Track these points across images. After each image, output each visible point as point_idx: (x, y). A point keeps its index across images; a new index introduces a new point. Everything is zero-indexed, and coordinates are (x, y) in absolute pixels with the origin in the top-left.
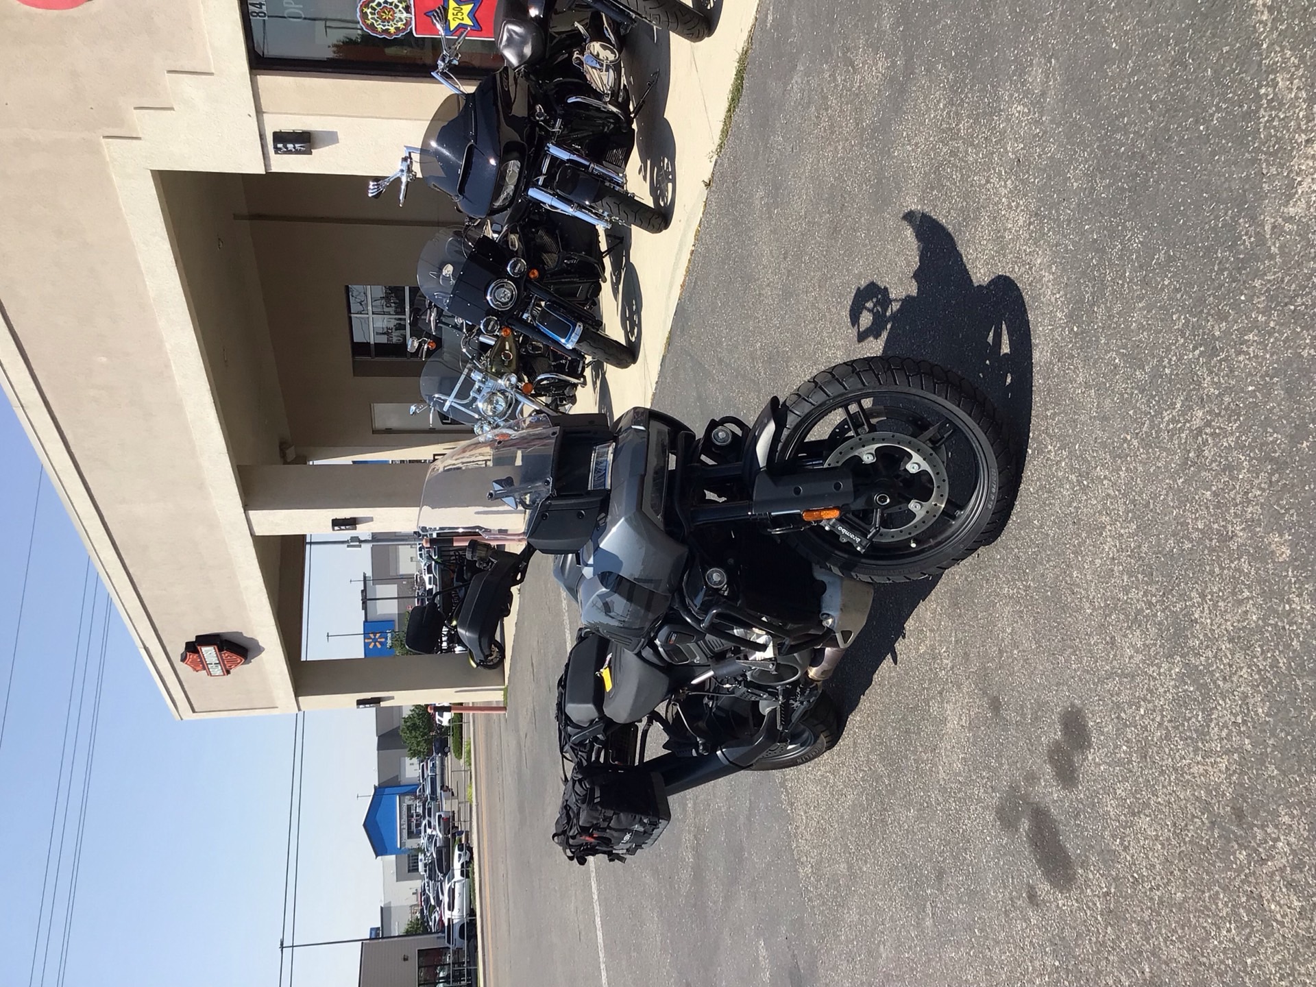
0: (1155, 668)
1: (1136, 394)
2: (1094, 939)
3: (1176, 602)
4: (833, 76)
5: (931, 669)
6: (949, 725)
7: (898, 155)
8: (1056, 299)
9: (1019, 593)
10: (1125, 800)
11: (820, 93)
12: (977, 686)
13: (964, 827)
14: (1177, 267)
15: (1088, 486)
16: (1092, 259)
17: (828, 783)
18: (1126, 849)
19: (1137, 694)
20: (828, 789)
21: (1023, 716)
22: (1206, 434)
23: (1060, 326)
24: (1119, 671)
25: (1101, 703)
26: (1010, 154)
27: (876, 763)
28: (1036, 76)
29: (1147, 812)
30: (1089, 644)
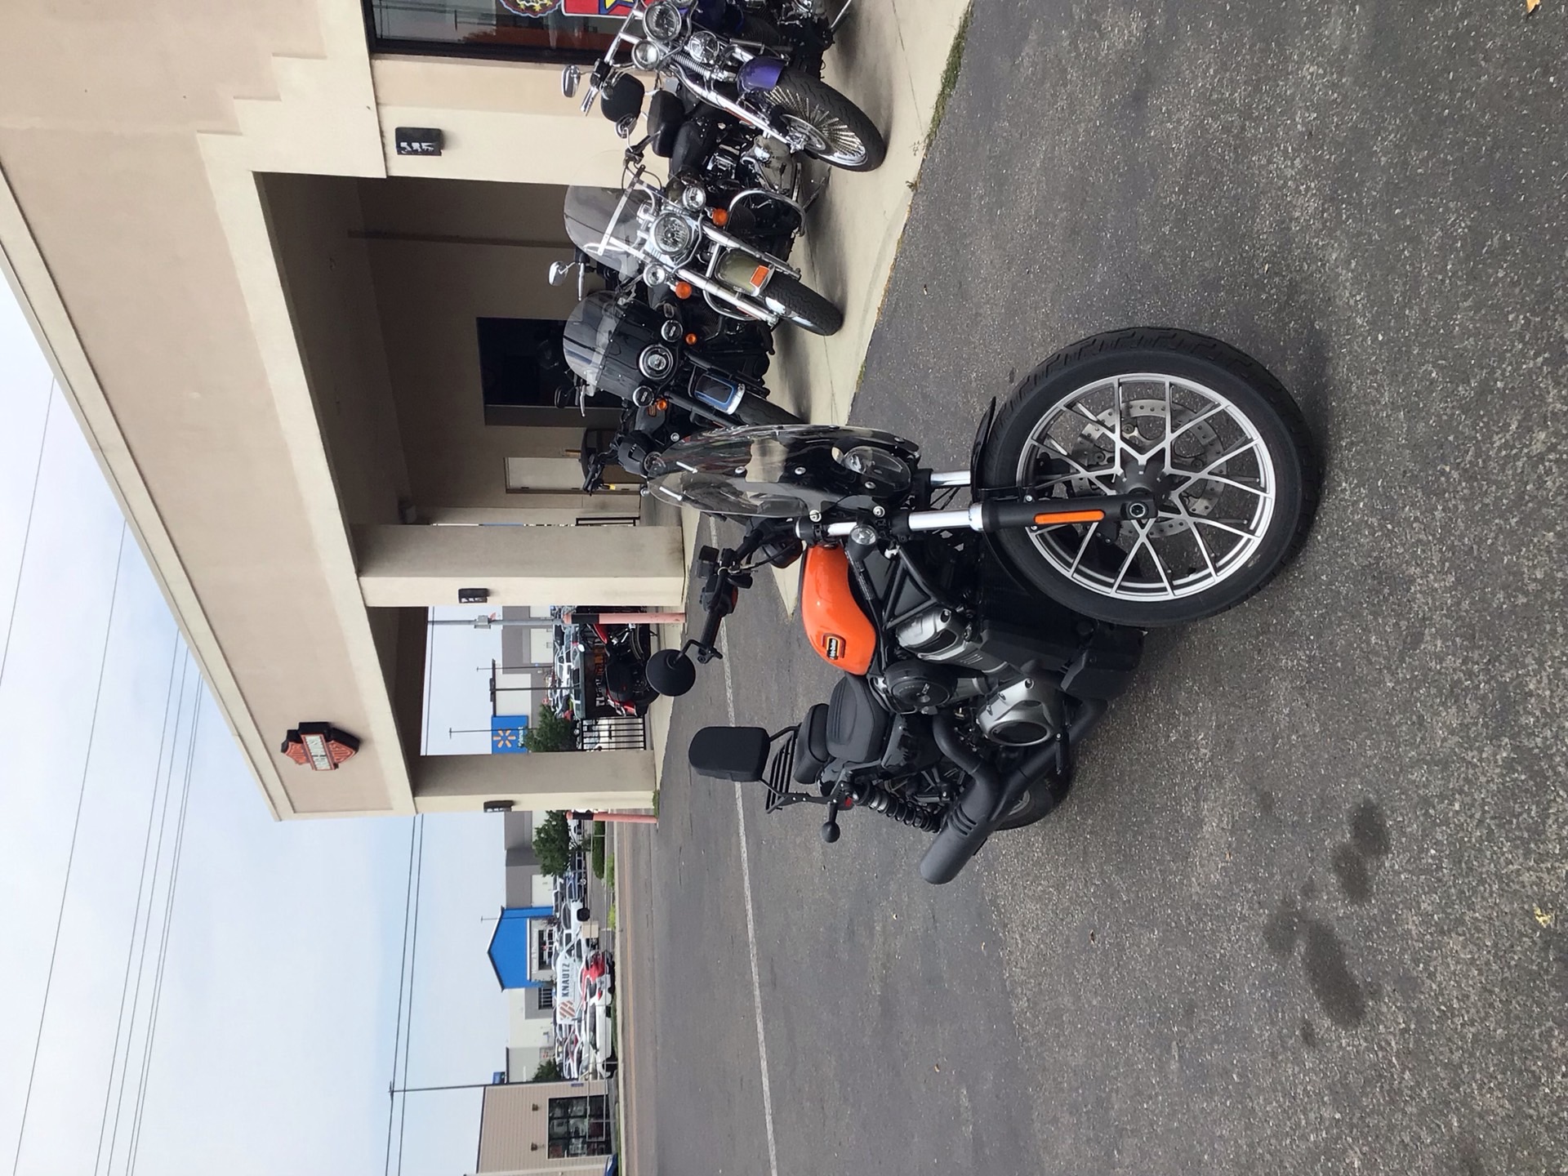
0: (1475, 753)
1: (1459, 415)
2: (1386, 1087)
3: (1505, 671)
4: (1074, 44)
5: (1184, 761)
6: (1205, 828)
7: (1156, 135)
8: (1356, 301)
9: (1301, 666)
10: (1432, 916)
11: (1058, 66)
12: (1242, 779)
13: (1222, 951)
14: (1515, 254)
15: (1393, 531)
16: (1404, 250)
17: (1050, 900)
18: (1432, 976)
19: (1451, 786)
20: (1050, 907)
21: (1302, 815)
22: (1550, 461)
23: (1361, 335)
24: (1428, 757)
25: (1403, 797)
26: (1299, 126)
27: (1111, 875)
28: (1334, 30)
29: (1460, 930)
30: (1388, 725)
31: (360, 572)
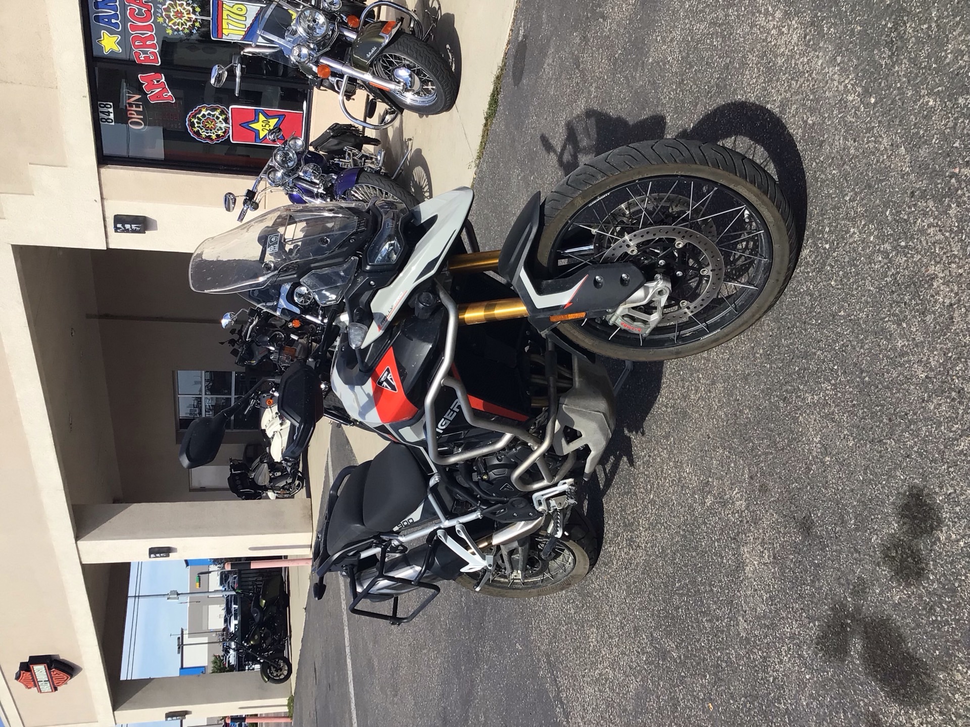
6: (747, 568)
7: (654, 60)
9: (827, 395)
11: (571, 58)
12: (780, 514)
13: (775, 674)
15: (907, 246)
20: (607, 686)
25: (952, 469)
31: (77, 538)
